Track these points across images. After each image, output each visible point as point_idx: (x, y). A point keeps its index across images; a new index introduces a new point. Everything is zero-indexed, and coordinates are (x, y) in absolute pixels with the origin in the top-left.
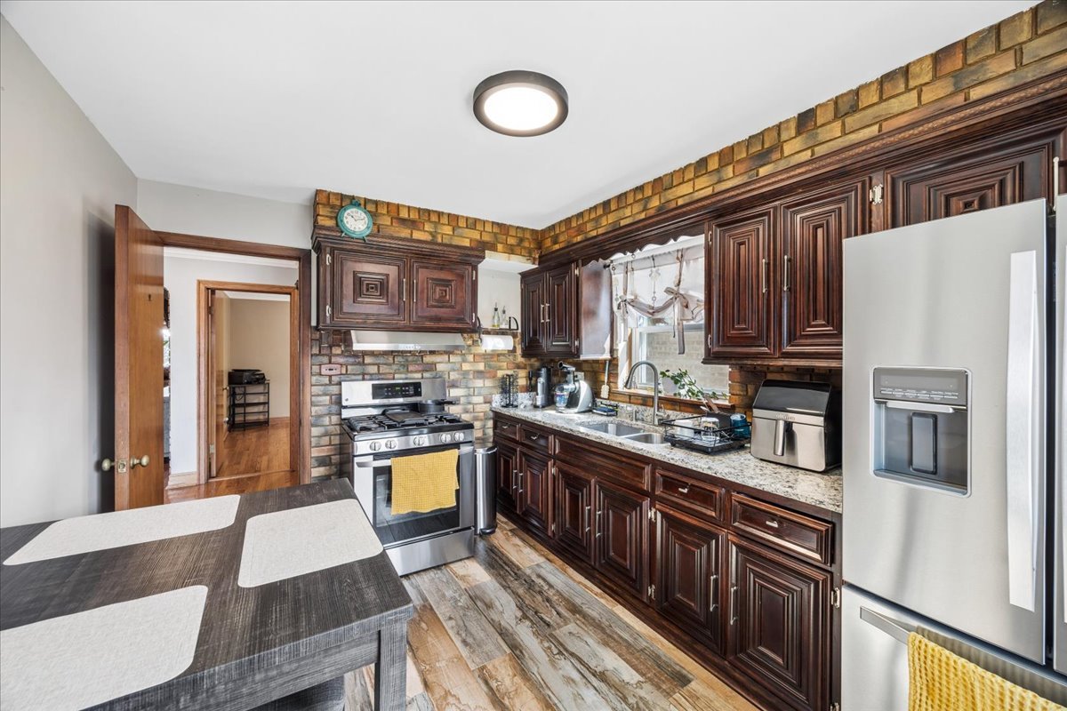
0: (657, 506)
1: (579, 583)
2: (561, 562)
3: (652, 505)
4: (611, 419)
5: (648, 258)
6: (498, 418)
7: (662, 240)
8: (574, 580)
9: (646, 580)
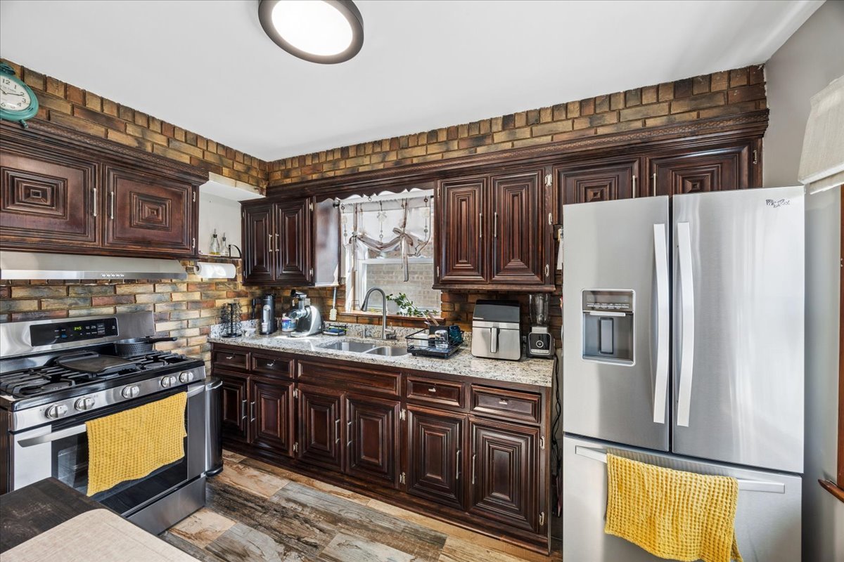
0: (408, 407)
1: (330, 492)
2: (305, 479)
3: (403, 406)
4: (343, 338)
5: (377, 202)
6: (218, 350)
7: (396, 188)
8: (324, 491)
9: (397, 470)
